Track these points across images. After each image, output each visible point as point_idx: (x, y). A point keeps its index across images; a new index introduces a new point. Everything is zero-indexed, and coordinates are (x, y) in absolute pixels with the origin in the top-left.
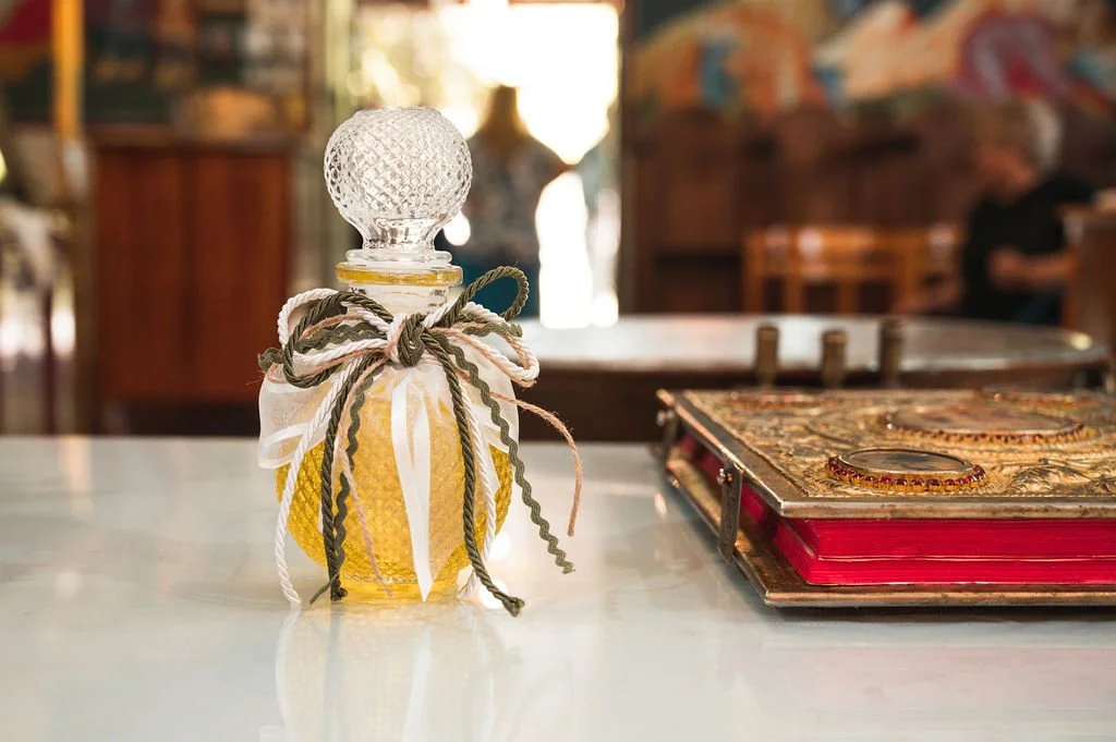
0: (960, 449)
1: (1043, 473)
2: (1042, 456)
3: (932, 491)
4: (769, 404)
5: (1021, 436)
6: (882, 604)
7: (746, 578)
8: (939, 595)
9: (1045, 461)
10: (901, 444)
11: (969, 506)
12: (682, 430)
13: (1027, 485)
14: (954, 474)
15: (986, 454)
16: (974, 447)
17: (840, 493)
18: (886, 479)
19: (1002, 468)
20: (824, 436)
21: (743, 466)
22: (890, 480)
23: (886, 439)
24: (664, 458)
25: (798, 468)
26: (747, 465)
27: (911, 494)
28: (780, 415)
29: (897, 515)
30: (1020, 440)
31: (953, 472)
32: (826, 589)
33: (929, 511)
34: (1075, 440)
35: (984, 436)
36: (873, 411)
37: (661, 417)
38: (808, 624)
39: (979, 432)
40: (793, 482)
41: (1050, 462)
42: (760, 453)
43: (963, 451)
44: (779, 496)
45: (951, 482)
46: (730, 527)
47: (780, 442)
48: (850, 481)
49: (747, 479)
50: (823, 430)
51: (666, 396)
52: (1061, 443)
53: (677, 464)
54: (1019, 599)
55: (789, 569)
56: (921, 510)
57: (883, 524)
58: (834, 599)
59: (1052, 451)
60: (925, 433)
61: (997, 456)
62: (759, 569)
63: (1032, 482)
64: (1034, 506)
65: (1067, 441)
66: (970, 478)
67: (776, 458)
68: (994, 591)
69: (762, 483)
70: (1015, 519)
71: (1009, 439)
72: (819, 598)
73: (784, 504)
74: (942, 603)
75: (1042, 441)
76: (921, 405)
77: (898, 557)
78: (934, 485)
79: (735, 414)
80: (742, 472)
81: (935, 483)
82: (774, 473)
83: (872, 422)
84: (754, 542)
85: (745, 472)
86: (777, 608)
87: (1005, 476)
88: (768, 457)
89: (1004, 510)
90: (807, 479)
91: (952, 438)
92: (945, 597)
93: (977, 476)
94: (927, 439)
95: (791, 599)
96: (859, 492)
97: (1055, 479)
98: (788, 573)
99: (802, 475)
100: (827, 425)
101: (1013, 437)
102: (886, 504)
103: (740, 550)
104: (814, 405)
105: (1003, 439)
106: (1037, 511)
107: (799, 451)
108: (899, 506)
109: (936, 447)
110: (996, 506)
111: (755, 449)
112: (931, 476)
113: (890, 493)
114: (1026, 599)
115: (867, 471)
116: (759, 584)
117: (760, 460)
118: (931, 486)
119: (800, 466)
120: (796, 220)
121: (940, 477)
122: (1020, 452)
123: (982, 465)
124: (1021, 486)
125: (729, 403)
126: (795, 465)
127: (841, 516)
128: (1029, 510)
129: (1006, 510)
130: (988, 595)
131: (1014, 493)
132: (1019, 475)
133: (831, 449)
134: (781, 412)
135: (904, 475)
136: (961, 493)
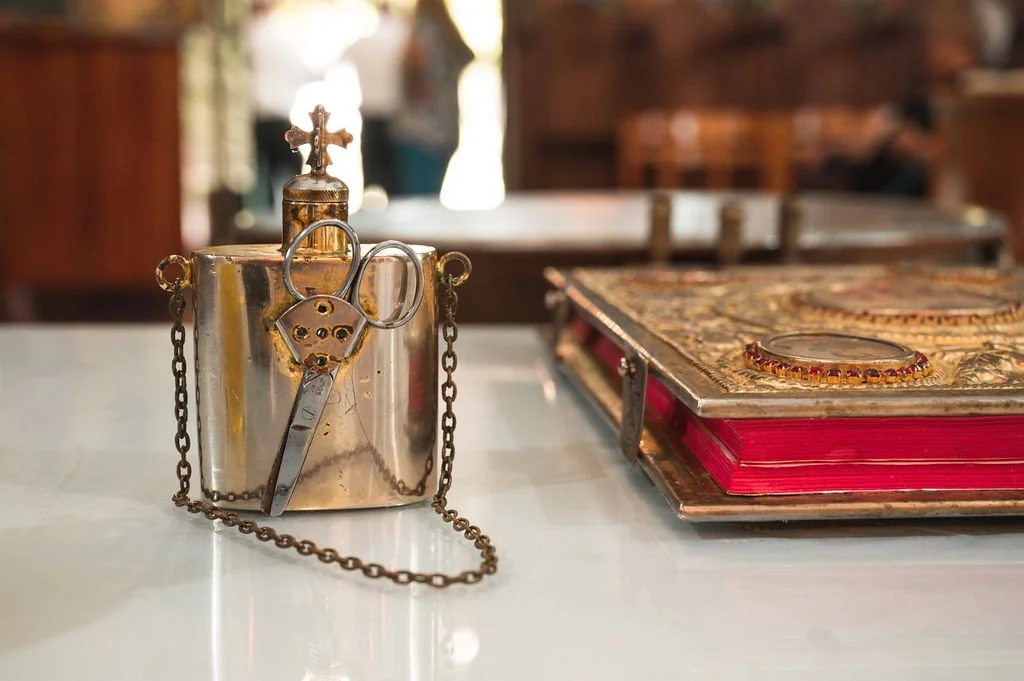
0: (889, 332)
1: (994, 360)
2: (984, 339)
3: (871, 383)
4: (667, 284)
5: (956, 317)
6: (816, 517)
7: (653, 484)
8: (881, 506)
9: (990, 345)
10: (822, 328)
11: (917, 401)
12: (573, 313)
13: (978, 374)
14: (894, 363)
15: (920, 338)
16: (904, 329)
17: (764, 386)
18: (816, 370)
19: (944, 353)
20: (735, 319)
21: (648, 355)
22: (821, 370)
23: (804, 322)
24: (553, 343)
25: (709, 356)
26: (652, 354)
27: (847, 387)
28: (684, 295)
29: (834, 414)
30: (955, 321)
31: (894, 361)
32: (750, 500)
33: (872, 408)
34: (1014, 321)
35: (914, 317)
36: (782, 289)
37: (551, 299)
38: (727, 541)
39: (908, 312)
40: (708, 374)
41: (996, 347)
42: (665, 338)
43: (893, 334)
44: (694, 391)
45: (893, 373)
46: (633, 425)
47: (687, 326)
48: (774, 372)
49: (652, 369)
50: (731, 311)
51: (555, 276)
52: (1000, 324)
53: (568, 349)
54: (974, 509)
55: (706, 475)
56: (863, 407)
57: (818, 423)
58: (760, 513)
59: (995, 333)
60: (847, 314)
61: (934, 340)
62: (668, 476)
63: (983, 371)
64: (993, 400)
65: (1006, 321)
66: (913, 367)
67: (684, 345)
68: (945, 500)
69: (671, 375)
70: (972, 415)
71: (943, 320)
72: (741, 511)
73: (702, 402)
74: (885, 515)
75: (978, 322)
76: (835, 282)
77: (832, 462)
78: (872, 376)
79: (631, 294)
80: (647, 362)
81: (875, 373)
82: (683, 362)
83: (785, 301)
84: (660, 442)
85: (651, 362)
86: (693, 524)
87: (948, 363)
88: (676, 344)
89: (959, 406)
90: (723, 370)
91: (879, 320)
92: (889, 508)
93: (920, 364)
94: (850, 322)
95: (710, 513)
96: (785, 385)
97: (1007, 366)
98: (703, 480)
99: (716, 365)
100: (734, 305)
101: (947, 318)
102: (821, 400)
103: (645, 451)
104: (717, 283)
105: (935, 320)
106: (997, 406)
107: (710, 336)
108: (836, 402)
109: (861, 330)
110: (950, 401)
111: (659, 335)
112: (867, 366)
113: (822, 386)
114: (982, 509)
115: (794, 361)
116: (671, 494)
117: (666, 347)
118: (869, 378)
119: (713, 353)
120: (668, 104)
121: (879, 366)
122: (959, 335)
123: (922, 351)
124: (972, 376)
125: (623, 283)
126: (705, 353)
127: (768, 415)
128: (988, 405)
129: (962, 405)
130: (938, 504)
131: (968, 385)
132: (966, 363)
133: (744, 333)
134: (682, 291)
135: (837, 365)
136: (904, 385)
